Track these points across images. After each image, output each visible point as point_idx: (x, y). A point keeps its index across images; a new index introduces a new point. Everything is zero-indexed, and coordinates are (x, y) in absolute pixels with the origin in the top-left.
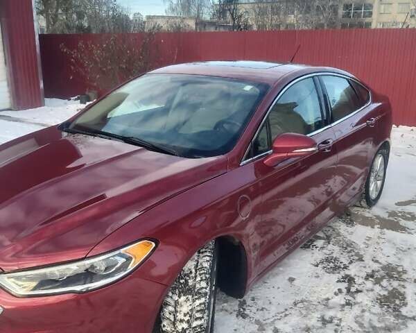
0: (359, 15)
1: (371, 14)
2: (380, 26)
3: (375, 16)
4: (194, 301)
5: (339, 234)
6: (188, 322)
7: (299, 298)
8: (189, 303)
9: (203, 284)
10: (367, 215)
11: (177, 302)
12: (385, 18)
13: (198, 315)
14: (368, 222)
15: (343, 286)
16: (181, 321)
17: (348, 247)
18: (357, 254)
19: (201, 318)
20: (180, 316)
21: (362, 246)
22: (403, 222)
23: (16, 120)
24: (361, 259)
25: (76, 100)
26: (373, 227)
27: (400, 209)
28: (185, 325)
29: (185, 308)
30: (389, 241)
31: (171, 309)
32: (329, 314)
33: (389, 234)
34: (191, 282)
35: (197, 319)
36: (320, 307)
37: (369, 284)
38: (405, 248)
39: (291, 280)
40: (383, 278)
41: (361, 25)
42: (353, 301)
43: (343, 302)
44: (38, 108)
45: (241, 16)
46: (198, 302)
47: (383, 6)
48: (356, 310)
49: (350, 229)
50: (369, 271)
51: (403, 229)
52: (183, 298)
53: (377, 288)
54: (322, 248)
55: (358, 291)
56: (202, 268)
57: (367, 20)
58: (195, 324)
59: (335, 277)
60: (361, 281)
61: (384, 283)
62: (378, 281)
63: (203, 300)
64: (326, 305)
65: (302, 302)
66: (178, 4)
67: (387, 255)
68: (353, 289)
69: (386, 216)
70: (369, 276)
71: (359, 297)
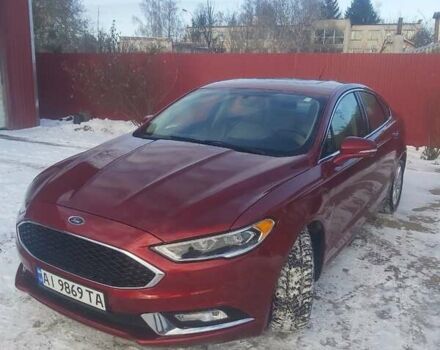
0: (331, 42)
1: (342, 40)
2: (351, 52)
3: (346, 42)
4: (303, 272)
5: (371, 235)
6: (299, 289)
7: (358, 284)
8: (299, 274)
9: (309, 258)
10: (391, 219)
11: (288, 273)
12: (356, 44)
13: (307, 283)
14: (393, 225)
15: (391, 274)
16: (293, 289)
17: (383, 244)
18: (394, 250)
19: (309, 286)
20: (292, 285)
21: (396, 243)
22: (424, 224)
23: (18, 139)
24: (398, 253)
25: (68, 120)
26: (399, 229)
27: (418, 213)
28: (296, 292)
29: (296, 278)
30: (416, 239)
31: (284, 278)
32: (388, 295)
33: (415, 233)
34: (298, 257)
35: (306, 286)
36: (379, 290)
37: (412, 272)
38: (432, 244)
39: (346, 270)
40: (422, 267)
41: (332, 51)
42: (403, 285)
43: (396, 286)
44: (34, 128)
45: (216, 40)
46: (306, 273)
47: (353, 33)
48: (409, 292)
49: (380, 231)
50: (409, 262)
51: (426, 230)
52: (293, 270)
53: (420, 275)
54: (362, 246)
55: (405, 278)
56: (305, 245)
57: (339, 46)
58: (305, 291)
59: (382, 268)
60: (405, 270)
61: (424, 271)
62: (419, 270)
63: (310, 271)
64: (382, 288)
65: (361, 286)
66: (148, 26)
67: (420, 250)
68: (400, 276)
69: (408, 220)
70: (410, 267)
71: (408, 282)
